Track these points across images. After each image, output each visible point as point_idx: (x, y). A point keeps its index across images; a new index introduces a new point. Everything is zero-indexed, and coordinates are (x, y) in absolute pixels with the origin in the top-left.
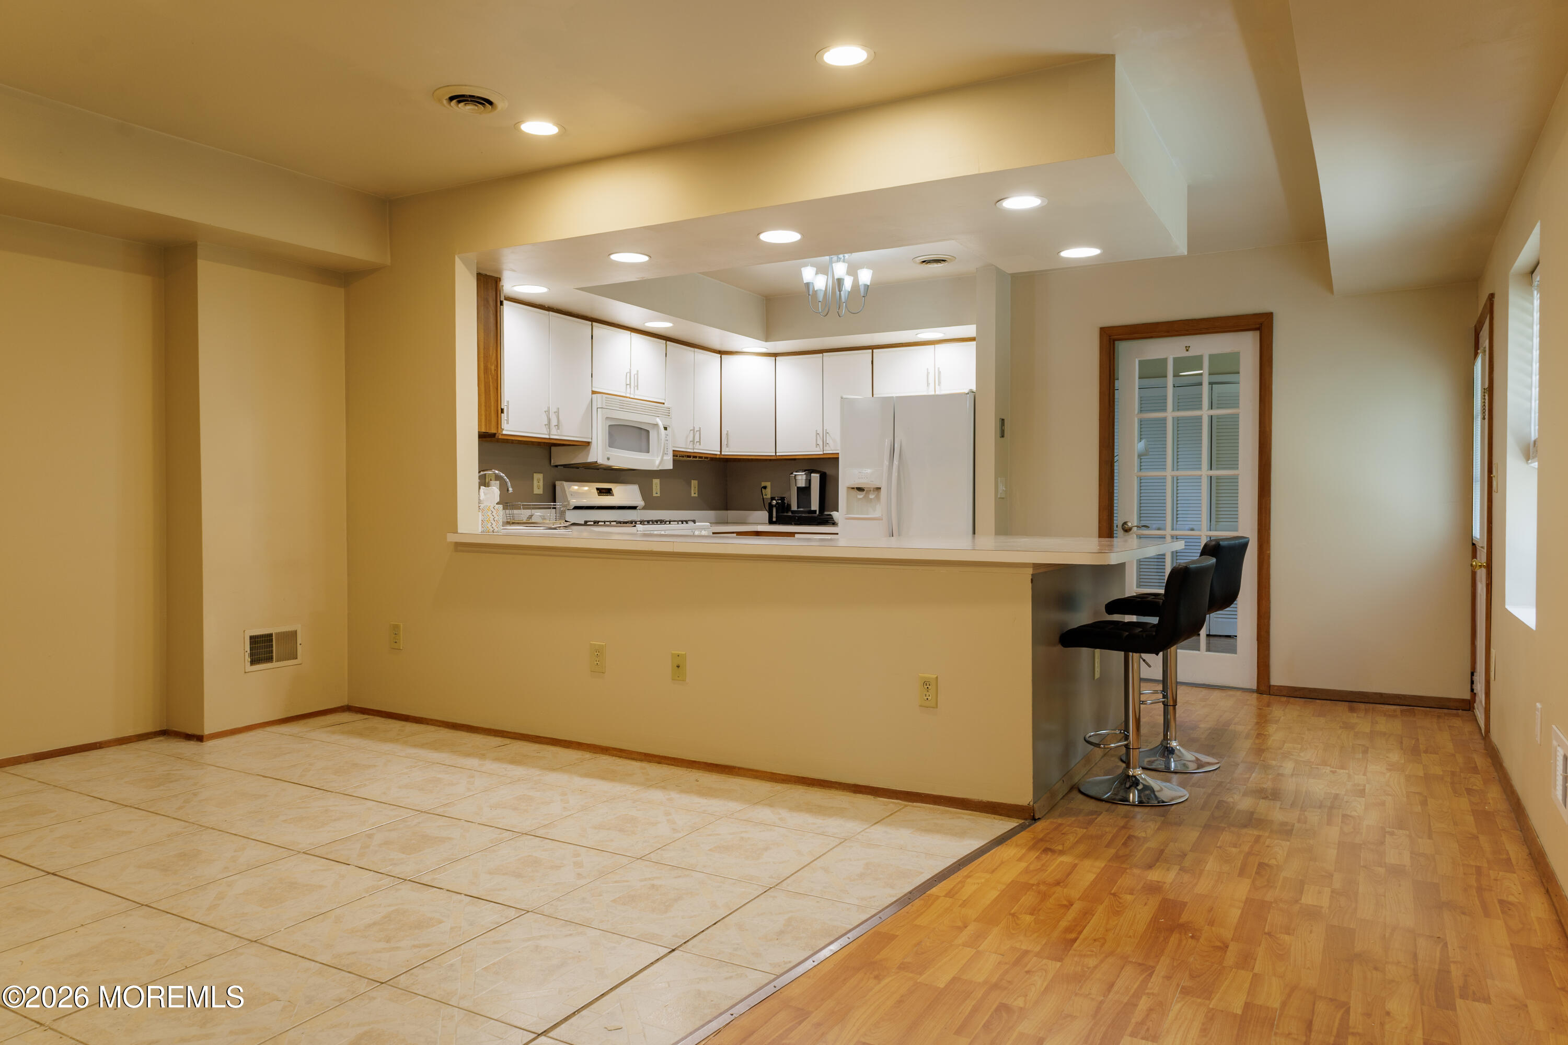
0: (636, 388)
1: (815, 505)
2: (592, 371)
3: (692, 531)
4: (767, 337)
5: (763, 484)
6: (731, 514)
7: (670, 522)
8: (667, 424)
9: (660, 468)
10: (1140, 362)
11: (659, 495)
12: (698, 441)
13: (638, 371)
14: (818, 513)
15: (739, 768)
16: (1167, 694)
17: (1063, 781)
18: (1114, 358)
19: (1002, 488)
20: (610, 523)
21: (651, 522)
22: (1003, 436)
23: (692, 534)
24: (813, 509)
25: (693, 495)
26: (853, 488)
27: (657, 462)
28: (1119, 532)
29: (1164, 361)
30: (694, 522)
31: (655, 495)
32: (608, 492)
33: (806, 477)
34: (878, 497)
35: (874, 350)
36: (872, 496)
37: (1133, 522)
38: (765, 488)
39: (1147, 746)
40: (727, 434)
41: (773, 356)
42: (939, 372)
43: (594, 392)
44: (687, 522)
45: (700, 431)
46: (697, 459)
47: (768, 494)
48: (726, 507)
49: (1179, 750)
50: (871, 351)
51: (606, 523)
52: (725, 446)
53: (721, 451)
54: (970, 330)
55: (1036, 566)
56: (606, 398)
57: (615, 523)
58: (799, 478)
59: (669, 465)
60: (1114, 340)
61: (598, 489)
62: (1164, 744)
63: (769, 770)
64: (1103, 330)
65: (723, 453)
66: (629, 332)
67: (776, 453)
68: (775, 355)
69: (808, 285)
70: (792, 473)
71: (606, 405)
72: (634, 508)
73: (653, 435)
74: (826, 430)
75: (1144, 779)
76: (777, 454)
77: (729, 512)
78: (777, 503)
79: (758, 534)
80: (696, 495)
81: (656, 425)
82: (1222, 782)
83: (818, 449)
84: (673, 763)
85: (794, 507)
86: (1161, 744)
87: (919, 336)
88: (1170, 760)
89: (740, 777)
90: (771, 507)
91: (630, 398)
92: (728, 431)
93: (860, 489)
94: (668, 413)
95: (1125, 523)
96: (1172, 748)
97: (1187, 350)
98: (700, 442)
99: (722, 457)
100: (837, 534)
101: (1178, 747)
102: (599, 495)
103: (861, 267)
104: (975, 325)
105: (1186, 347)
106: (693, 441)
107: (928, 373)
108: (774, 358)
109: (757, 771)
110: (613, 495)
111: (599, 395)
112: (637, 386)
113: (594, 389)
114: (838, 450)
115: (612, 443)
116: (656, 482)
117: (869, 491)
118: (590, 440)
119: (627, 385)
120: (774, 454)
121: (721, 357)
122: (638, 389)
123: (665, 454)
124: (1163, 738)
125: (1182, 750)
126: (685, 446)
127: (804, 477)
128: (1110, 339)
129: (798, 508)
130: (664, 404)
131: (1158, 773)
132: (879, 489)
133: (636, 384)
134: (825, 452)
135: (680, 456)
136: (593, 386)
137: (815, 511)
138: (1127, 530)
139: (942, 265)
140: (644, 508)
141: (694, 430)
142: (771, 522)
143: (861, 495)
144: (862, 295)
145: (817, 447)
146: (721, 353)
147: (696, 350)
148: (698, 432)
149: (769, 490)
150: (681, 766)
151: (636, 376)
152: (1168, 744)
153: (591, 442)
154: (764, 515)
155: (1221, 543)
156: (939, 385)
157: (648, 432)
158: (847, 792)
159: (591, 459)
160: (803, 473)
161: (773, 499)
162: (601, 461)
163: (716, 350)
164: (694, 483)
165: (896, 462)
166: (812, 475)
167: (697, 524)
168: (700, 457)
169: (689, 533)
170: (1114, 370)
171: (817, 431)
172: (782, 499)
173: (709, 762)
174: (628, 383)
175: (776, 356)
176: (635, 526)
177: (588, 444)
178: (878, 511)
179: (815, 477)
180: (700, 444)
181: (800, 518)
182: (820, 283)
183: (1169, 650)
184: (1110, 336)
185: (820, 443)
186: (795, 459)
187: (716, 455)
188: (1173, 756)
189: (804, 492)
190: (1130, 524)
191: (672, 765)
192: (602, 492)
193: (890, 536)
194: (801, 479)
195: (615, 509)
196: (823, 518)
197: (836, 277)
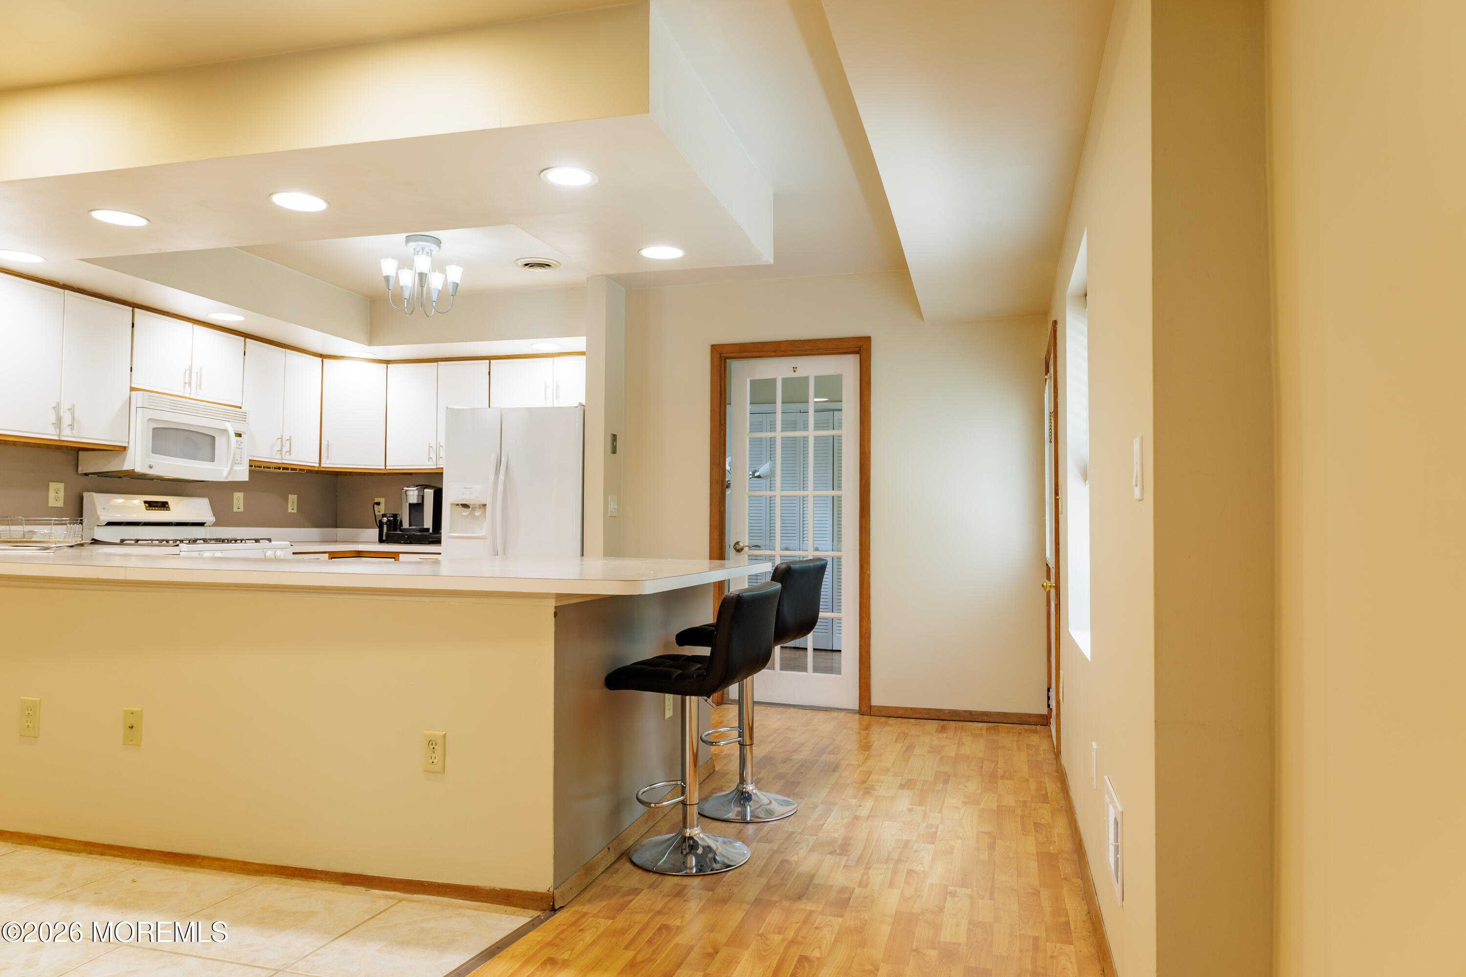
0: (198, 387)
1: (428, 523)
2: (131, 364)
3: (263, 551)
4: (371, 342)
5: (377, 500)
6: (341, 532)
7: (241, 541)
8: (239, 431)
9: (230, 479)
10: (751, 381)
11: (242, 510)
12: (288, 450)
13: (201, 369)
14: (431, 531)
15: (204, 858)
16: (743, 730)
17: (609, 849)
18: (725, 376)
19: (612, 506)
20: (152, 542)
21: (226, 541)
22: (614, 451)
23: (262, 556)
24: (426, 526)
25: (290, 511)
26: (458, 505)
27: (225, 473)
28: (730, 552)
29: (773, 381)
30: (270, 540)
31: (235, 510)
32: (164, 506)
33: (419, 493)
34: (484, 513)
35: (491, 361)
36: (477, 514)
37: (745, 541)
38: (378, 504)
39: (730, 786)
40: (328, 445)
41: (384, 363)
42: (558, 386)
43: (132, 389)
44: (257, 541)
45: (290, 440)
46: (289, 471)
47: (381, 510)
48: (336, 524)
49: (756, 794)
50: (488, 361)
51: (154, 542)
52: (326, 458)
53: (320, 463)
54: (579, 343)
55: (558, 597)
56: (149, 396)
57: (157, 542)
58: (410, 493)
59: (244, 477)
60: (726, 358)
61: (145, 502)
62: (740, 788)
63: (241, 859)
64: (714, 347)
65: (322, 466)
66: (191, 324)
67: (386, 466)
68: (388, 362)
69: (387, 278)
70: (403, 489)
71: (149, 405)
72: (202, 524)
73: (220, 442)
74: (439, 443)
75: (702, 839)
76: (387, 468)
77: (338, 529)
78: (388, 521)
79: (359, 554)
80: (295, 511)
81: (225, 431)
82: (792, 834)
83: (431, 463)
84: (120, 854)
85: (406, 525)
86: (737, 788)
87: (534, 346)
88: (746, 808)
89: (202, 870)
90: (380, 526)
91: (190, 399)
92: (328, 442)
93: (465, 506)
94: (244, 418)
95: (737, 543)
96: (748, 793)
97: (795, 371)
98: (290, 452)
99: (322, 469)
100: (440, 554)
101: (754, 791)
102: (147, 510)
103: (451, 263)
104: (585, 338)
105: (794, 368)
106: (281, 451)
107: (546, 387)
108: (386, 365)
109: (226, 860)
110: (169, 510)
111: (139, 393)
112: (200, 386)
113: (133, 386)
114: (442, 465)
115: (156, 449)
116: (239, 497)
117: (474, 508)
118: (126, 445)
119: (185, 383)
120: (384, 468)
121: (322, 361)
122: (200, 389)
123: (235, 462)
124: (738, 781)
125: (759, 793)
126: (269, 454)
127: (416, 493)
128: (721, 356)
129: (410, 526)
130: (241, 408)
131: (728, 824)
132: (485, 505)
133: (199, 384)
134: (438, 466)
135: (255, 466)
136: (133, 381)
137: (428, 530)
138: (739, 550)
139: (546, 270)
140: (215, 525)
141: (282, 438)
142: (381, 541)
143: (466, 512)
144: (451, 293)
145: (429, 461)
146: (322, 356)
147: (287, 351)
148: (288, 441)
149: (382, 506)
150: (130, 858)
151: (199, 374)
152: (743, 788)
153: (128, 447)
154: (375, 532)
155: (792, 566)
156: (557, 399)
157: (213, 438)
158: (335, 884)
159: (127, 467)
160: (415, 488)
161: (384, 516)
162: (140, 469)
163: (317, 353)
164: (293, 498)
165: (502, 477)
166: (425, 490)
167: (273, 543)
168: (292, 469)
169: (258, 554)
170: (725, 388)
171: (429, 443)
172: (395, 516)
173: (167, 850)
174: (187, 381)
175: (389, 364)
176: (178, 545)
177: (124, 448)
178: (483, 530)
179: (429, 493)
180: (290, 455)
181: (409, 537)
182: (407, 280)
183: (749, 678)
184: (720, 354)
185: (433, 456)
186: (411, 474)
187: (314, 467)
188: (750, 804)
189: (417, 508)
190: (741, 544)
191: (119, 856)
192: (151, 505)
193: (495, 555)
194: (413, 496)
195: (172, 525)
196: (433, 537)
197: (418, 271)
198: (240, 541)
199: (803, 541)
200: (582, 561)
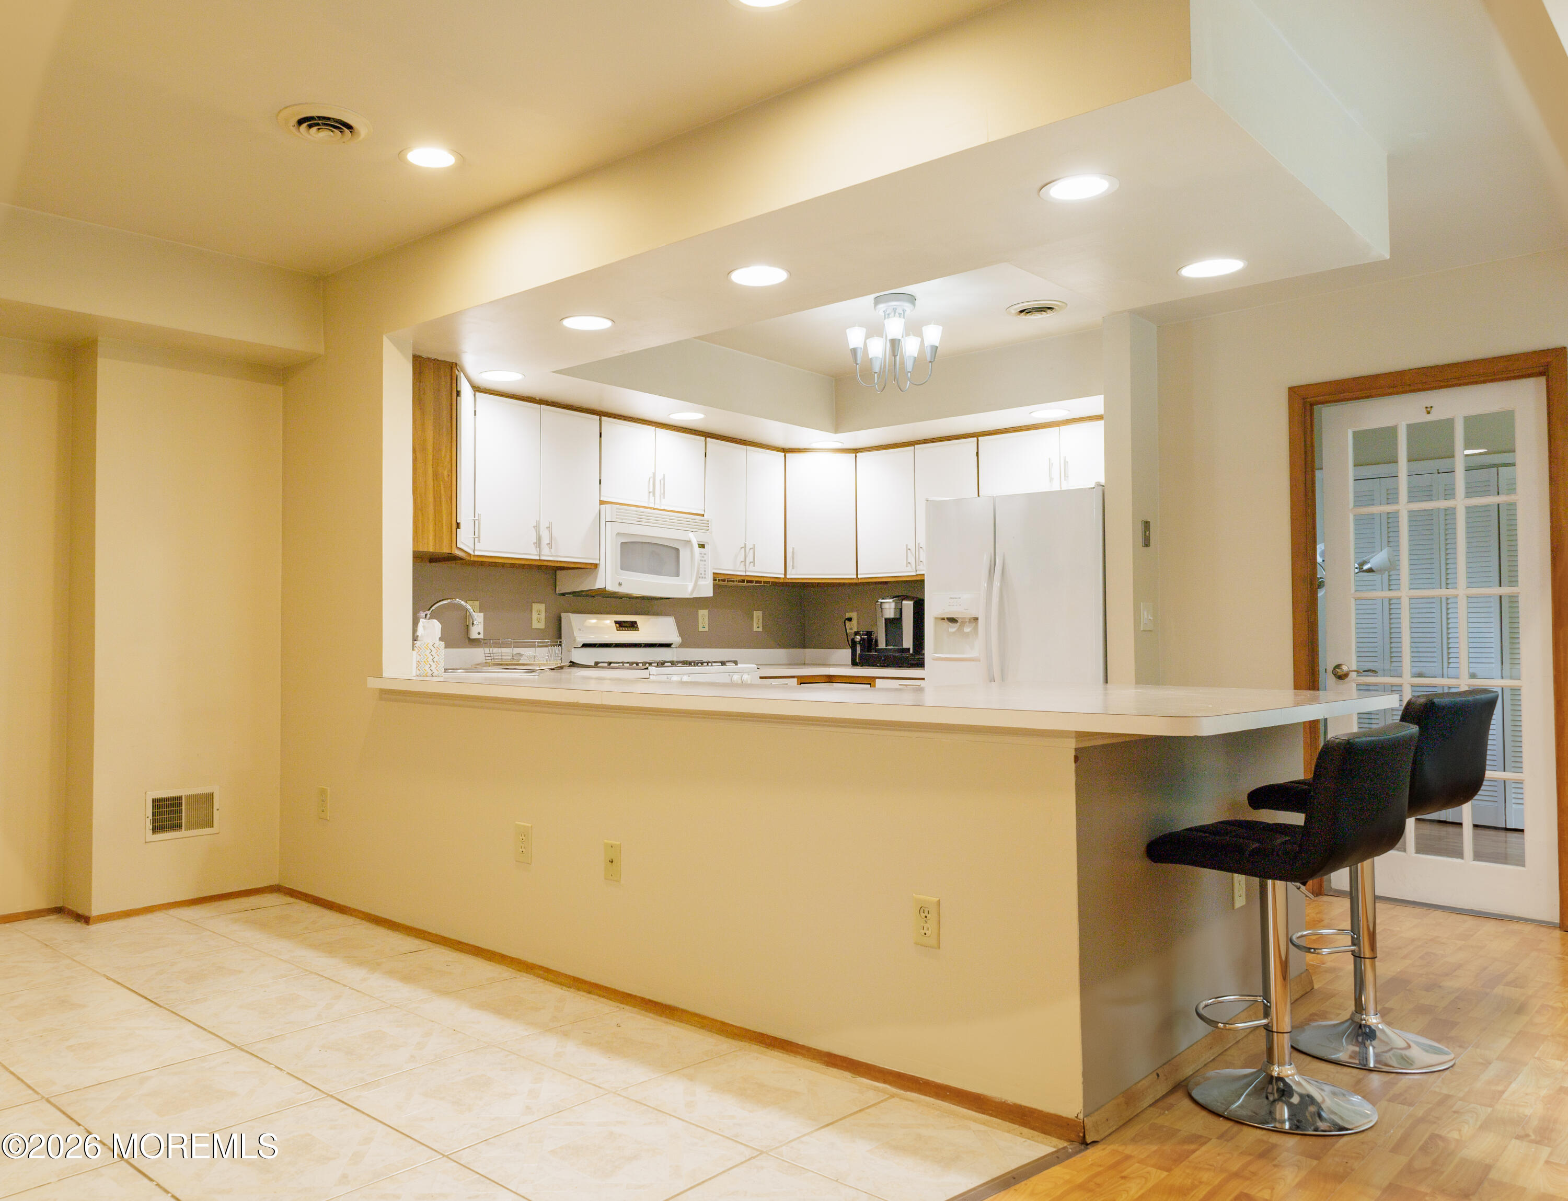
0: (662, 496)
1: (908, 642)
2: (600, 476)
3: (729, 675)
4: (837, 426)
5: (848, 615)
6: (809, 652)
7: (708, 663)
8: (702, 541)
9: (695, 595)
10: (1356, 434)
11: (706, 629)
12: (752, 561)
13: (664, 475)
14: (911, 651)
15: (684, 1011)
16: (1359, 936)
17: (1158, 1075)
18: (1312, 431)
19: (1146, 616)
20: (623, 665)
21: (693, 664)
22: (1147, 543)
23: (728, 681)
24: (905, 646)
25: (755, 629)
26: (943, 619)
27: (690, 588)
28: (1327, 679)
29: (1392, 431)
30: (736, 663)
31: (701, 629)
32: (633, 626)
33: (896, 605)
34: (976, 629)
35: (979, 438)
36: (967, 629)
37: (1351, 663)
38: (850, 619)
39: (1338, 1015)
40: (793, 553)
41: (852, 452)
42: (1066, 463)
43: (602, 503)
44: (723, 663)
45: (753, 549)
46: (754, 584)
47: (853, 627)
48: (803, 644)
49: (1382, 1031)
50: (975, 439)
51: (625, 664)
52: (791, 568)
53: (785, 574)
54: (1095, 404)
55: (1080, 735)
56: (617, 509)
57: (628, 665)
58: (886, 606)
59: (709, 593)
60: (1312, 405)
61: (616, 622)
62: (1357, 1019)
64: (1293, 391)
65: (788, 576)
66: (654, 428)
67: (857, 575)
68: (856, 451)
69: (854, 351)
70: (877, 601)
71: (617, 518)
72: (668, 645)
73: (684, 555)
74: (919, 544)
75: (1299, 1084)
76: (859, 576)
77: (807, 650)
78: (862, 639)
79: (830, 679)
80: (760, 630)
81: (688, 542)
82: (1448, 1097)
83: (909, 569)
84: (605, 994)
85: (882, 644)
86: (1351, 1019)
87: (1035, 415)
88: (1367, 1048)
89: (682, 1025)
90: (853, 645)
91: (654, 509)
92: (793, 548)
93: (952, 620)
94: (706, 526)
95: (1338, 666)
96: (1369, 1027)
97: (1429, 413)
98: (753, 562)
99: (788, 581)
100: (923, 679)
101: (1380, 1026)
102: (617, 630)
103: (927, 323)
104: (1102, 396)
105: (1427, 408)
106: (745, 561)
107: (1051, 465)
108: (854, 455)
109: (704, 1018)
110: (638, 630)
111: (608, 506)
112: (664, 494)
113: (602, 499)
114: (923, 570)
115: (626, 565)
116: (703, 614)
117: (963, 623)
118: (597, 562)
119: (650, 492)
120: (855, 577)
121: (785, 456)
122: (664, 498)
123: (700, 576)
124: (1353, 1008)
125: (1388, 1030)
126: (733, 567)
127: (893, 605)
128: (1305, 402)
129: (886, 646)
130: (703, 515)
131: (1339, 1068)
132: (976, 619)
133: (662, 491)
134: (918, 573)
135: (719, 580)
136: (602, 494)
137: (909, 649)
138: (1342, 677)
139: (1048, 315)
140: (682, 646)
141: (745, 547)
142: (854, 663)
143: (953, 628)
144: (929, 359)
145: (907, 566)
146: (785, 451)
147: (748, 447)
148: (752, 550)
149: (854, 622)
151: (662, 481)
152: (1362, 1020)
153: (599, 564)
154: (848, 652)
155: (1436, 700)
156: (1065, 480)
157: (677, 550)
158: (817, 1063)
159: (599, 585)
160: (891, 600)
161: (857, 633)
162: (611, 587)
163: (778, 448)
164: (758, 615)
165: (997, 583)
166: (904, 602)
167: (739, 665)
168: (757, 582)
169: (724, 679)
170: (1312, 446)
171: (907, 545)
172: (869, 634)
173: (647, 997)
174: (651, 490)
175: (858, 452)
176: (647, 669)
177: (596, 566)
178: (975, 649)
179: (908, 605)
180: (754, 566)
181: (887, 658)
182: (877, 349)
183: (1367, 863)
184: (1304, 398)
185: (912, 560)
186: (886, 583)
187: (780, 578)
188: (1374, 1043)
189: (894, 624)
190: (1345, 668)
191: (603, 997)
192: (621, 625)
193: (991, 681)
194: (889, 608)
195: (641, 647)
196: (915, 658)
197: (889, 338)
198: (706, 664)
199: (1449, 663)
200: (1106, 689)
